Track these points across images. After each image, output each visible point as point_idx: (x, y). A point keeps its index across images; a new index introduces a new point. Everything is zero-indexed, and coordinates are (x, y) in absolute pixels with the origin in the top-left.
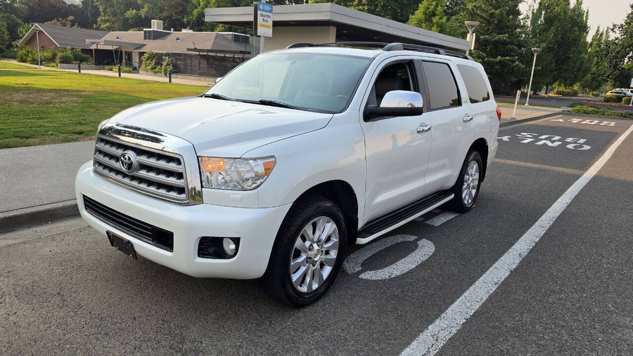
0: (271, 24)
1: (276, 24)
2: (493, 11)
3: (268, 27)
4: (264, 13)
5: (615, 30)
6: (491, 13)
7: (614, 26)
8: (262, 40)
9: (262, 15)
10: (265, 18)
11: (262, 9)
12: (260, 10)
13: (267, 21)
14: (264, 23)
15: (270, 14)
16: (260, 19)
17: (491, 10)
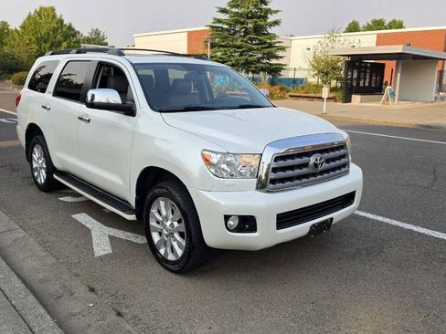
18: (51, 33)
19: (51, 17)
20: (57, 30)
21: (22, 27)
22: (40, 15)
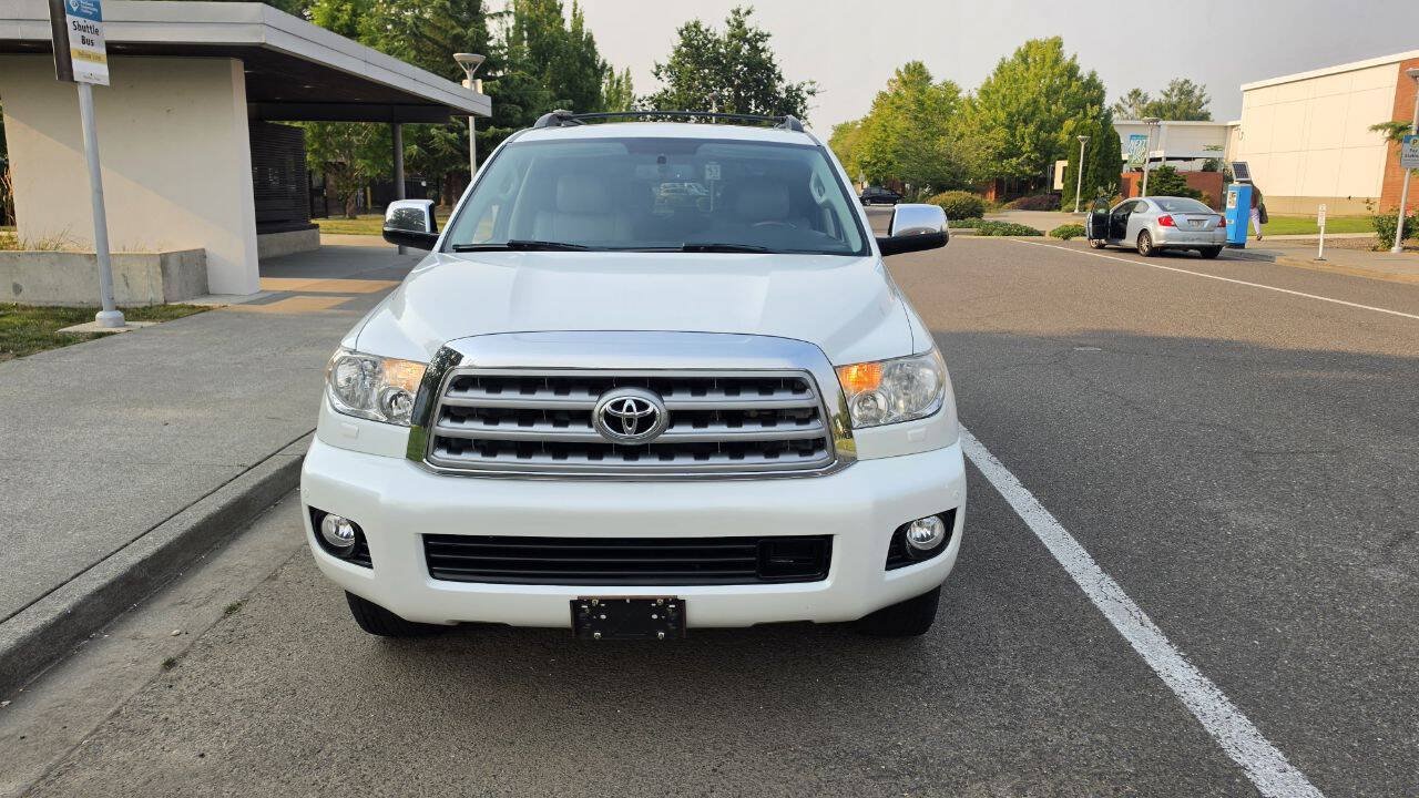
0: (103, 51)
1: (114, 50)
2: (459, 30)
3: (98, 58)
4: (81, 21)
5: (661, 74)
6: (455, 35)
7: (658, 67)
8: (84, 94)
9: (78, 27)
10: (88, 36)
11: (75, 9)
12: (72, 13)
13: (91, 43)
14: (86, 48)
15: (97, 25)
16: (74, 37)
17: (453, 28)
18: (1043, 100)
19: (1049, 62)
20: (1056, 92)
21: (985, 93)
22: (1025, 60)
